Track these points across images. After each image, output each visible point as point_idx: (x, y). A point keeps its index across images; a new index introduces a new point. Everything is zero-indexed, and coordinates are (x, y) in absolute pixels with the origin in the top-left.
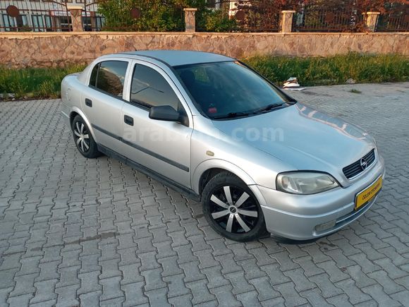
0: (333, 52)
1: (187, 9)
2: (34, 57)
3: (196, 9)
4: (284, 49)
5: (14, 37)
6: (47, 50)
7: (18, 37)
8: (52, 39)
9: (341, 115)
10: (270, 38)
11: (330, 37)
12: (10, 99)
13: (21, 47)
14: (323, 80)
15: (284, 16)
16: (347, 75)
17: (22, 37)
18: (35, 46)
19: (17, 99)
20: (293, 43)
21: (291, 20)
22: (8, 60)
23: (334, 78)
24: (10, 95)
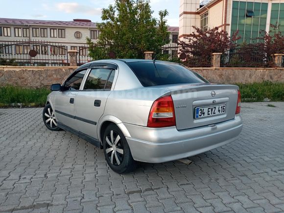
0: (251, 81)
1: (147, 52)
2: (42, 82)
3: (153, 52)
4: (215, 78)
5: (32, 69)
6: (52, 78)
7: (34, 69)
8: (55, 70)
9: (261, 120)
10: (205, 71)
11: (248, 71)
12: (19, 107)
13: (35, 76)
14: (246, 99)
15: (214, 57)
16: (264, 95)
17: (37, 70)
18: (44, 75)
19: (23, 107)
20: (222, 74)
21: (219, 59)
22: (26, 84)
23: (254, 98)
24: (19, 104)
